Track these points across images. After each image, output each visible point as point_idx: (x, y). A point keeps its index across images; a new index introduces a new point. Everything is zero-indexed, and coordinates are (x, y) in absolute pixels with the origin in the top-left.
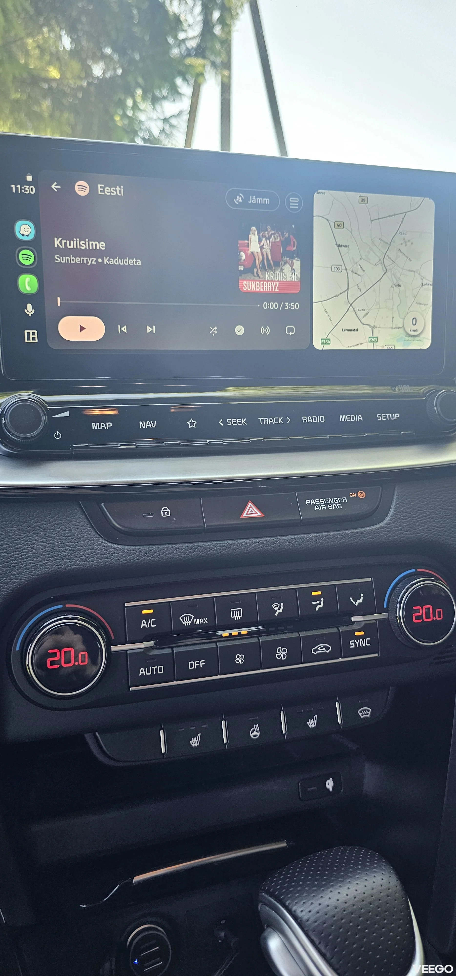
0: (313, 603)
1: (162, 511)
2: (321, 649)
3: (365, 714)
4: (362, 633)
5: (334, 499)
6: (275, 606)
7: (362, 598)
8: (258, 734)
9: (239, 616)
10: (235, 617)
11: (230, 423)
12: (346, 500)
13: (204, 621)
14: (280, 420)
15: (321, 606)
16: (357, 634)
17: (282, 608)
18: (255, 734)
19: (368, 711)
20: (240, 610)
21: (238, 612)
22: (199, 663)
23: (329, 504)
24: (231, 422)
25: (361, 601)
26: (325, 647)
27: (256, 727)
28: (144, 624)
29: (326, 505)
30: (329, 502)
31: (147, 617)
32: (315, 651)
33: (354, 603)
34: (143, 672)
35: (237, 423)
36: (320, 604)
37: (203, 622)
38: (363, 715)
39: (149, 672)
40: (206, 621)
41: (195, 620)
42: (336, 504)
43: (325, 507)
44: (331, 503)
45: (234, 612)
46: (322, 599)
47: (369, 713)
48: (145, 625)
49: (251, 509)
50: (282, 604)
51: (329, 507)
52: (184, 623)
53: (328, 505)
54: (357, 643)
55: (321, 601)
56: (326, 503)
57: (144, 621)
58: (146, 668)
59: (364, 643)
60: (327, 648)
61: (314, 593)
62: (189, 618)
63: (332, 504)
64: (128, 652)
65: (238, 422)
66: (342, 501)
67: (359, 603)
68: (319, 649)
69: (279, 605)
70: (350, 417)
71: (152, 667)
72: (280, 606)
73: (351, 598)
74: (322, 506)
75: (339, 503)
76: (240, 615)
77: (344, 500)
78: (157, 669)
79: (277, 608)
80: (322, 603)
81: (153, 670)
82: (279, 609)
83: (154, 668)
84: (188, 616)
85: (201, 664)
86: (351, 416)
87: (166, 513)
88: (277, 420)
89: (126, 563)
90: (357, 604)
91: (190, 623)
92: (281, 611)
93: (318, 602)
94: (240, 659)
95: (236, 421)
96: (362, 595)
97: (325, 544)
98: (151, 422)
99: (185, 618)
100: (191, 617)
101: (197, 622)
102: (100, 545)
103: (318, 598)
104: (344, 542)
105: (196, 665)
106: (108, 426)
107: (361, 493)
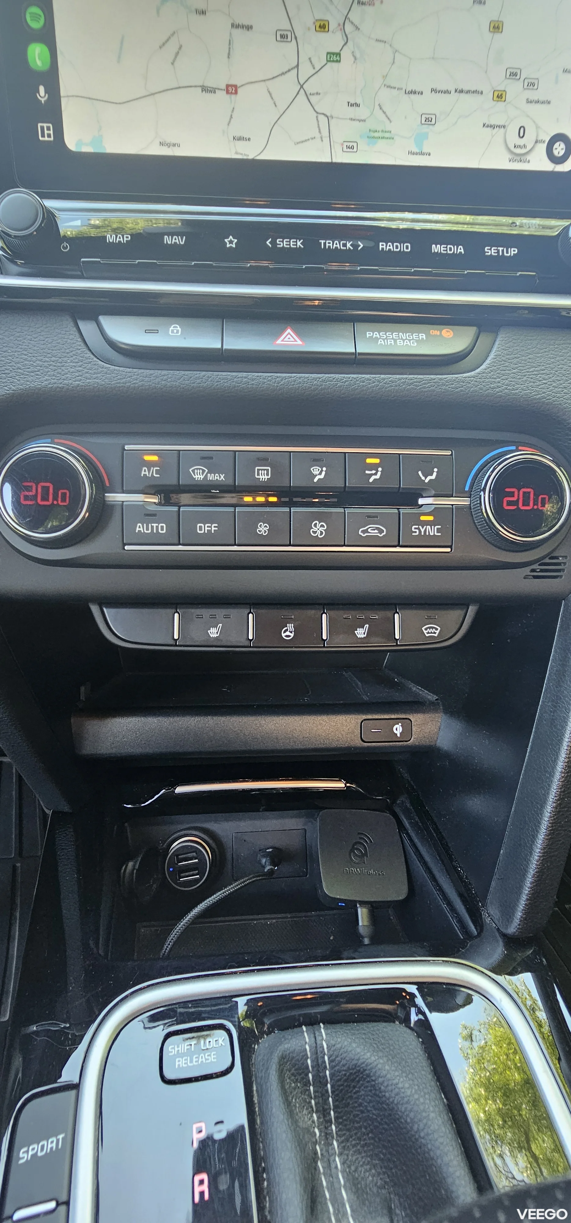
0: (367, 472)
1: (170, 329)
2: (372, 530)
3: (431, 633)
4: (431, 518)
5: (407, 334)
6: (315, 470)
7: (435, 474)
8: (292, 635)
9: (266, 477)
10: (261, 477)
11: (280, 244)
12: (424, 337)
13: (220, 477)
14: (348, 245)
15: (378, 476)
16: (423, 518)
17: (324, 473)
18: (288, 633)
19: (437, 629)
20: (267, 470)
21: (265, 472)
22: (211, 527)
23: (399, 339)
24: (283, 243)
25: (433, 477)
26: (377, 528)
27: (290, 627)
28: (145, 472)
29: (395, 341)
30: (399, 337)
31: (149, 465)
32: (363, 532)
33: (423, 478)
34: (140, 528)
35: (290, 245)
36: (376, 474)
37: (218, 478)
38: (428, 633)
39: (147, 529)
40: (222, 477)
41: (209, 475)
42: (410, 340)
43: (393, 342)
44: (402, 339)
45: (260, 472)
46: (380, 469)
47: (438, 632)
48: (147, 473)
49: (289, 336)
50: (324, 469)
51: (398, 342)
52: (194, 477)
53: (398, 341)
54: (423, 530)
55: (377, 471)
56: (394, 337)
57: (146, 468)
58: (145, 525)
59: (432, 531)
60: (381, 531)
61: (369, 461)
62: (201, 471)
63: (404, 340)
64: (124, 503)
65: (292, 243)
66: (419, 337)
67: (430, 480)
68: (369, 530)
69: (320, 469)
70: (447, 247)
71: (152, 525)
72: (322, 471)
73: (420, 473)
74: (389, 340)
75: (413, 339)
76: (267, 475)
77: (421, 337)
78: (157, 527)
79: (318, 473)
80: (379, 474)
81: (152, 527)
82: (320, 474)
83: (155, 525)
84: (200, 469)
85: (213, 529)
86: (449, 246)
87: (175, 331)
88: (345, 245)
89: (120, 387)
90: (427, 481)
91: (202, 477)
92: (322, 476)
93: (374, 472)
94: (263, 529)
95: (290, 242)
96: (436, 470)
97: (386, 388)
98: (180, 237)
99: (196, 471)
100: (203, 471)
101: (211, 477)
102: (90, 362)
103: (374, 467)
104: (413, 388)
105: (206, 529)
106: (125, 239)
107: (448, 331)
